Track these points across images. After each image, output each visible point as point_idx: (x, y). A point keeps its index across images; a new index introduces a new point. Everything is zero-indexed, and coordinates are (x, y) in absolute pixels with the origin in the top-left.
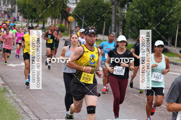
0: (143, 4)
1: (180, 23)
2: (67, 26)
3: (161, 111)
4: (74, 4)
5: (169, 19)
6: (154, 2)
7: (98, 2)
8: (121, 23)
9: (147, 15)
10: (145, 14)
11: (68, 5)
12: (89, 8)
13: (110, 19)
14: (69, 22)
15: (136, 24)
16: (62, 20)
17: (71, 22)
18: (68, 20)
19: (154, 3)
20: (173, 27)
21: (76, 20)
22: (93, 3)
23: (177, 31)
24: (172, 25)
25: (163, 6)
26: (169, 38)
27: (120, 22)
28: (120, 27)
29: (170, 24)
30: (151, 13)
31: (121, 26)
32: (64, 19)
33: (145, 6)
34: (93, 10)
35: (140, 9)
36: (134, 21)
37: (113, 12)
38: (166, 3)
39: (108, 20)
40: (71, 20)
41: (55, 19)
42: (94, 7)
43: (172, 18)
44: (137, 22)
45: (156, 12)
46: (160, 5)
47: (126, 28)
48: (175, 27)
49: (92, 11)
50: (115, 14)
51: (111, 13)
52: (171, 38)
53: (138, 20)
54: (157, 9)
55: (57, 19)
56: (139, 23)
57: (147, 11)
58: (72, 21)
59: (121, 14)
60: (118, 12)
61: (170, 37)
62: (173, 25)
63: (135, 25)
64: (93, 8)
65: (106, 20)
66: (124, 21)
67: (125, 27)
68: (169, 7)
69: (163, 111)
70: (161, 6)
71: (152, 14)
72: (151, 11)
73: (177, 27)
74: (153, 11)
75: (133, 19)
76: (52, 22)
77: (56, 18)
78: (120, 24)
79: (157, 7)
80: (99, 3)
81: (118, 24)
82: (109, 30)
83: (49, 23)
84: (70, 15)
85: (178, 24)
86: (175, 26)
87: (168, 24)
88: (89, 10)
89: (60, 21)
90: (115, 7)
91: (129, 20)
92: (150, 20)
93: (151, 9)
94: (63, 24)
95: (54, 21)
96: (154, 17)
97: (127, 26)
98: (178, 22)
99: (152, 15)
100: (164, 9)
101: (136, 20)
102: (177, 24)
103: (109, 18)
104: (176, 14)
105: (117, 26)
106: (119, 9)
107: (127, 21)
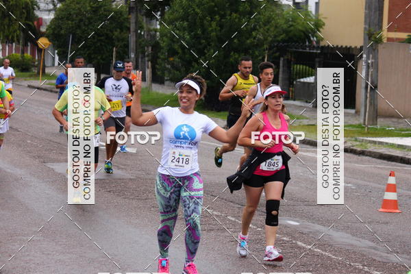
0: (194, 10)
1: (270, 48)
2: (37, 58)
4: (50, 11)
5: (248, 41)
6: (216, 6)
7: (101, 7)
9: (203, 33)
10: (199, 32)
11: (38, 13)
12: (81, 20)
13: (125, 43)
14: (40, 50)
15: (180, 51)
16: (25, 45)
17: (44, 50)
18: (37, 45)
19: (216, 9)
21: (54, 45)
22: (89, 8)
24: (254, 52)
25: (234, 15)
27: (146, 48)
28: (146, 59)
29: (251, 51)
30: (210, 29)
31: (148, 56)
32: (29, 44)
33: (197, 14)
34: (90, 23)
35: (187, 21)
36: (176, 46)
37: (132, 27)
38: (241, 9)
39: (121, 44)
41: (10, 44)
42: (92, 18)
43: (255, 38)
45: (221, 26)
46: (229, 12)
47: (159, 61)
48: (261, 58)
49: (88, 25)
50: (136, 31)
51: (129, 29)
54: (223, 20)
55: (14, 44)
57: (202, 25)
58: (46, 47)
59: (149, 30)
60: (141, 28)
63: (177, 53)
64: (89, 19)
65: (116, 43)
67: (158, 57)
68: (247, 16)
70: (230, 15)
71: (212, 31)
72: (211, 26)
74: (214, 24)
75: (174, 42)
76: (4, 50)
77: (12, 41)
78: (146, 53)
79: (223, 16)
80: (102, 9)
81: (143, 53)
84: (42, 35)
85: (267, 52)
87: (246, 51)
88: (82, 23)
89: (21, 47)
90: (137, 18)
91: (165, 44)
93: (212, 20)
94: (28, 55)
95: (7, 48)
96: (217, 36)
97: (161, 57)
98: (266, 46)
99: (213, 34)
100: (237, 20)
102: (264, 51)
103: (123, 40)
104: (261, 30)
105: (140, 56)
106: (144, 20)
107: (161, 45)
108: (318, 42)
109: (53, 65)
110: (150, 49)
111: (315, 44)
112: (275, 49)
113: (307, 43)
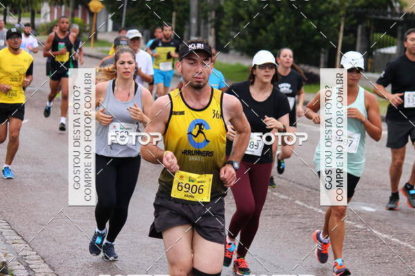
1: (347, 15)
2: (88, 22)
3: (304, 218)
5: (323, 7)
8: (212, 15)
13: (186, 7)
14: (92, 14)
15: (246, 17)
16: (76, 8)
17: (97, 14)
18: (88, 8)
20: (332, 24)
21: (107, 8)
24: (328, 19)
26: (323, 50)
27: (209, 13)
28: (209, 25)
29: (325, 18)
31: (211, 22)
32: (80, 7)
36: (242, 12)
39: (181, 8)
40: (96, 9)
41: (59, 7)
43: (330, 3)
44: (249, 14)
47: (223, 28)
48: (336, 25)
52: (327, 51)
53: (251, 8)
55: (63, 7)
58: (98, 11)
61: (325, 48)
62: (332, 20)
65: (176, 7)
66: (220, 12)
67: (222, 24)
69: (308, 218)
73: (340, 25)
75: (239, 7)
76: (52, 12)
77: (61, 4)
78: (209, 19)
81: (206, 18)
82: (183, 31)
83: (46, 14)
85: (343, 18)
86: (335, 22)
87: (320, 17)
89: (71, 10)
91: (230, 8)
92: (279, 10)
95: (56, 11)
97: (225, 23)
98: (342, 13)
101: (246, 9)
102: (340, 17)
103: (184, 4)
105: (203, 21)
107: (225, 10)
108: (401, 8)
109: (106, 30)
111: (397, 10)
112: (352, 16)
113: (389, 10)
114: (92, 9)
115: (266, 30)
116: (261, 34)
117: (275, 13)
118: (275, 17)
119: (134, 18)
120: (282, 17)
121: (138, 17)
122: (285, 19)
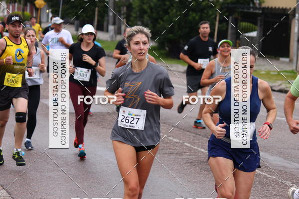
1: (221, 9)
2: (34, 15)
3: (191, 155)
5: (204, 3)
8: (124, 10)
14: (37, 9)
15: (149, 11)
16: (25, 5)
17: (41, 9)
18: (34, 5)
20: (211, 16)
21: (48, 5)
23: (217, 23)
24: (208, 12)
27: (122, 8)
28: (122, 17)
29: (206, 11)
31: (123, 14)
32: (28, 4)
36: (145, 7)
39: (102, 5)
40: (40, 6)
41: (13, 4)
44: (151, 8)
47: (132, 19)
48: (213, 16)
53: (152, 4)
55: (16, 4)
56: (154, 10)
58: (42, 7)
62: (210, 13)
65: (98, 4)
66: (130, 7)
67: (131, 16)
69: (194, 155)
73: (215, 18)
75: (144, 3)
76: (8, 8)
77: (15, 2)
78: (122, 12)
81: (120, 11)
82: (103, 22)
83: (4, 10)
86: (213, 14)
87: (202, 11)
89: (22, 6)
91: (137, 4)
92: (172, 5)
94: (28, 13)
95: (11, 7)
97: (134, 15)
98: (218, 7)
101: (148, 5)
102: (216, 11)
107: (134, 6)
108: (260, 4)
109: (48, 21)
110: (125, 9)
111: (257, 6)
112: (225, 9)
113: (251, 5)
114: (37, 6)
115: (163, 21)
116: (159, 23)
117: (169, 8)
118: (170, 11)
119: (67, 12)
120: (174, 11)
121: (71, 11)
122: (177, 12)
